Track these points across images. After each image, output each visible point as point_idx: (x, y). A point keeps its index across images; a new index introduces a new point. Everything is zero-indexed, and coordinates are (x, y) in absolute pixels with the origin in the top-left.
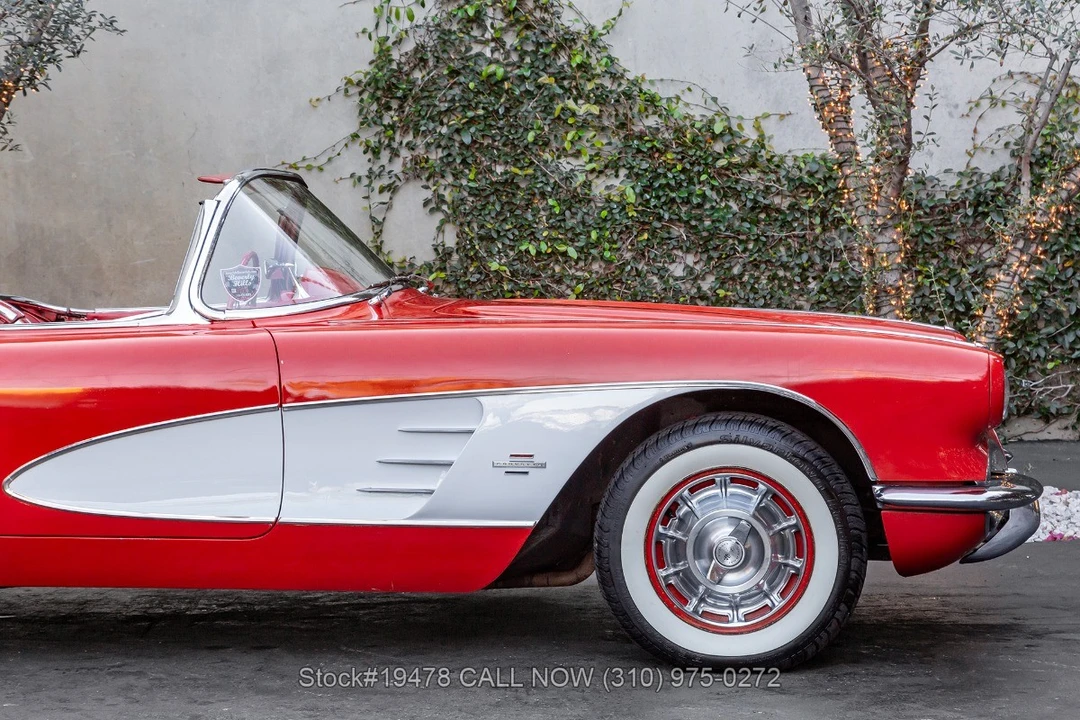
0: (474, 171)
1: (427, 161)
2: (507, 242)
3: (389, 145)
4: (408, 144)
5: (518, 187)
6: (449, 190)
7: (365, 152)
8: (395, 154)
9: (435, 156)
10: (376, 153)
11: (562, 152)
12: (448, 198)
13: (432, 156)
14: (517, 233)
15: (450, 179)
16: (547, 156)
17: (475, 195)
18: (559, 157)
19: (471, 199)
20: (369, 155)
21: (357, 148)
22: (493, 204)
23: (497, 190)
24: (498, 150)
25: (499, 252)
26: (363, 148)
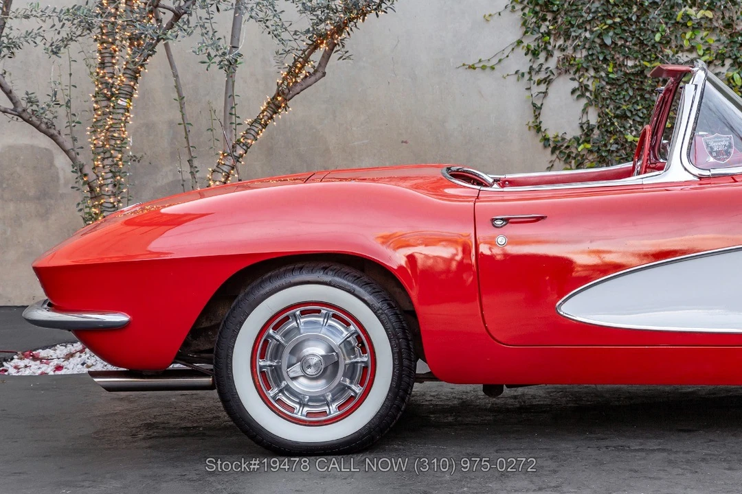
0: (611, 65)
1: (575, 58)
2: (639, 119)
3: (545, 48)
4: (560, 46)
5: (646, 77)
6: (591, 81)
7: (526, 54)
8: (550, 54)
9: (581, 55)
10: (535, 54)
11: (680, 48)
12: (592, 88)
13: (578, 55)
14: (645, 112)
15: (592, 73)
16: (668, 51)
17: (612, 84)
18: (677, 53)
19: (608, 87)
20: (529, 57)
21: (521, 51)
22: (627, 90)
23: (630, 79)
24: (629, 49)
25: (631, 127)
26: (524, 51)
